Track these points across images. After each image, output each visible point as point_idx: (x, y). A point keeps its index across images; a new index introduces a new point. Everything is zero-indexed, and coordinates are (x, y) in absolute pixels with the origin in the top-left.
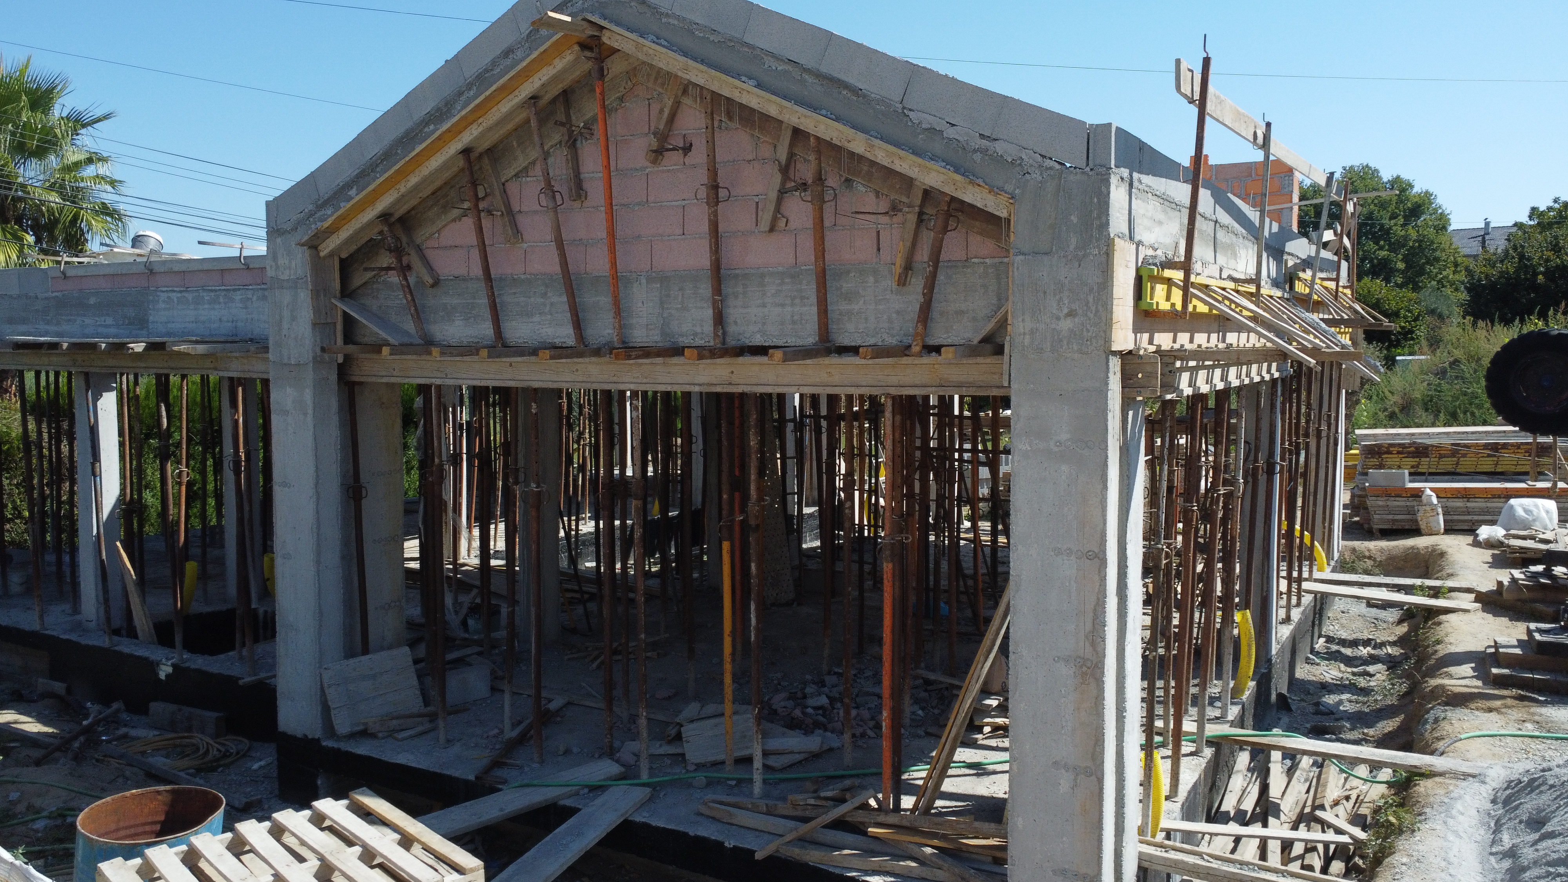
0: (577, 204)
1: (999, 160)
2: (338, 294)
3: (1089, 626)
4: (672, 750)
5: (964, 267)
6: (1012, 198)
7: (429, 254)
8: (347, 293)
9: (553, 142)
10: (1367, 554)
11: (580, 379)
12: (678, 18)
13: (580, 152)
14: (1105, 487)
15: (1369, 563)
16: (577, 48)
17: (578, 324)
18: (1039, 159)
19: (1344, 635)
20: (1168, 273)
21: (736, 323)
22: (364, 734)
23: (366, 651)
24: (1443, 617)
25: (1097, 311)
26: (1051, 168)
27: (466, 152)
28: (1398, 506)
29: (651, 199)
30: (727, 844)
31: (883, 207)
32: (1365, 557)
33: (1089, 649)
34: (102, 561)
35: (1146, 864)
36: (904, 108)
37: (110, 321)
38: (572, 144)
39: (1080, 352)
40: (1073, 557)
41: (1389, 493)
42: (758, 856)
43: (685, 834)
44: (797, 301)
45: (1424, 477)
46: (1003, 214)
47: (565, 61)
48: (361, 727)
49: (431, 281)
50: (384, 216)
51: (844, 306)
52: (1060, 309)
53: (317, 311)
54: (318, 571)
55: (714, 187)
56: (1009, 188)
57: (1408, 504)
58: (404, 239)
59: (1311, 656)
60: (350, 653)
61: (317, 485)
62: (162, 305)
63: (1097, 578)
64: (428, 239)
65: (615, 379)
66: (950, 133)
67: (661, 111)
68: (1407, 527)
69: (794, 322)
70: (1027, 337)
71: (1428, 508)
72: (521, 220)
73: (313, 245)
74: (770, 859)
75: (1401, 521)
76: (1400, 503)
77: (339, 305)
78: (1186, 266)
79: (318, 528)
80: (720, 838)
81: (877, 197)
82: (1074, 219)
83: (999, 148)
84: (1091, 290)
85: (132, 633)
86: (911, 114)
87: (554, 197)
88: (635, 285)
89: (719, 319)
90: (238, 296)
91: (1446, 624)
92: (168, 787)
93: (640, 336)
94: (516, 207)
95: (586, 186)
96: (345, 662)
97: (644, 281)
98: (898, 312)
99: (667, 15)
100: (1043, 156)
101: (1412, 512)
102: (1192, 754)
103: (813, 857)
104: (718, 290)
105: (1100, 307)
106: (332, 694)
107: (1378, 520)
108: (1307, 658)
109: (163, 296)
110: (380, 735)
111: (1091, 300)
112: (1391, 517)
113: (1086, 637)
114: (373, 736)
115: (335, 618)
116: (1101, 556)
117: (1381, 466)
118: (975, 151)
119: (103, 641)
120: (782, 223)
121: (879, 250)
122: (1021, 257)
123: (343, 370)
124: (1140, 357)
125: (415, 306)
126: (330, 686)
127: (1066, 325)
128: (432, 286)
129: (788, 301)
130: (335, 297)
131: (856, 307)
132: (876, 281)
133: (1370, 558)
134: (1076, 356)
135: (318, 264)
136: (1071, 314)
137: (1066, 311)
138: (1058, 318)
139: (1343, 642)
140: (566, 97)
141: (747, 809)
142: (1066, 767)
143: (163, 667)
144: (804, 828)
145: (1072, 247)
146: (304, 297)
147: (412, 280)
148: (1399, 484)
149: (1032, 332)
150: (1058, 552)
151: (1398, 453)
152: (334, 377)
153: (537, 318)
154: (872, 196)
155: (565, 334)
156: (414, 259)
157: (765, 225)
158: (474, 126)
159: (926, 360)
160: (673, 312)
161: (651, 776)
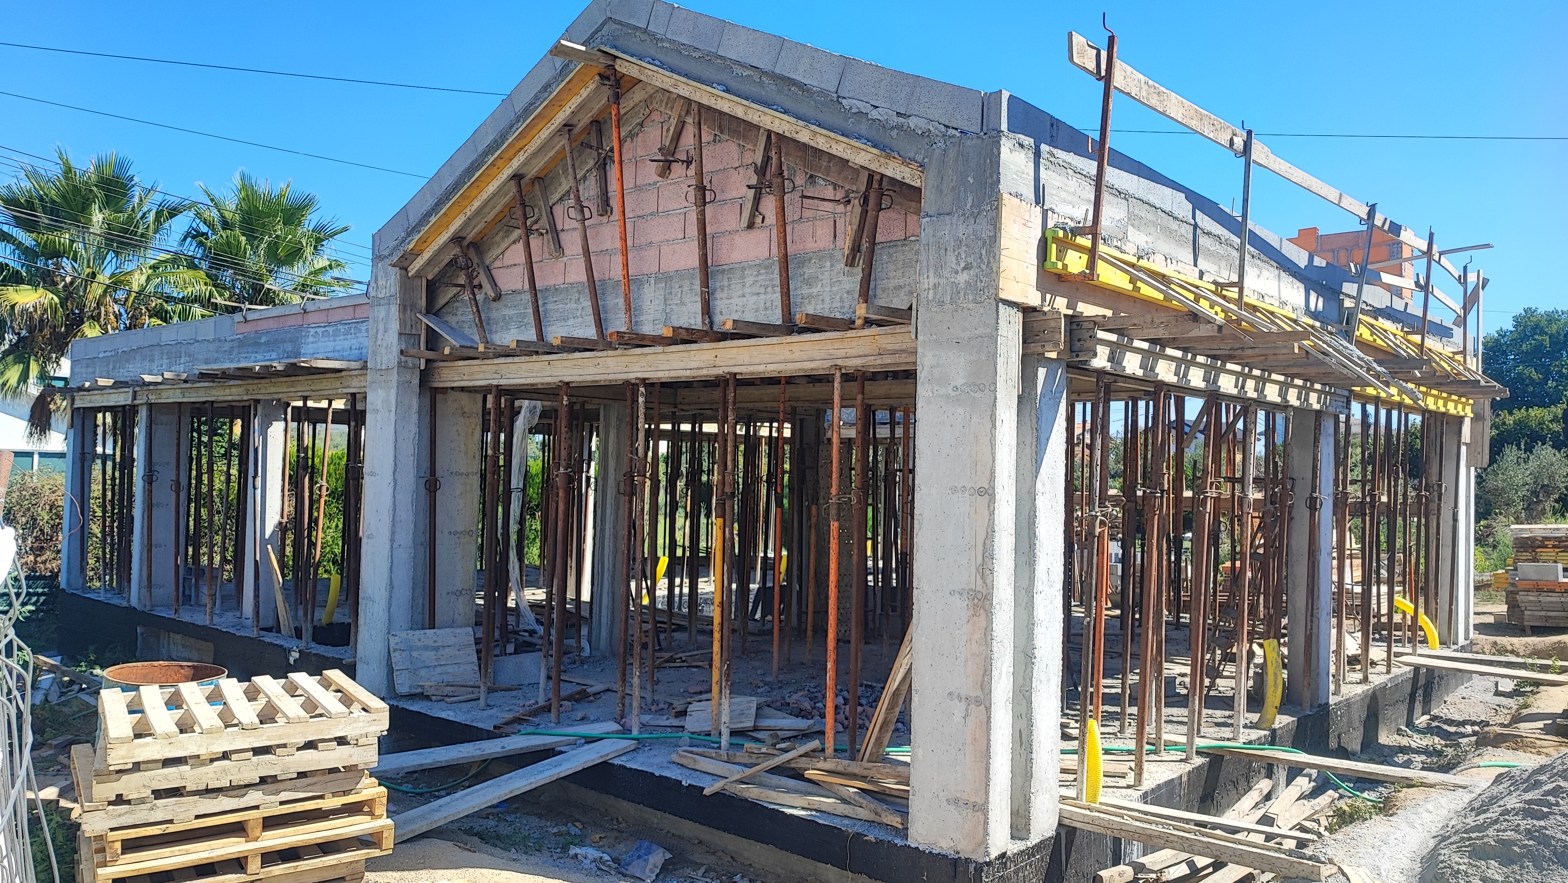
0: (605, 219)
1: (912, 134)
2: (424, 311)
3: (980, 560)
4: (675, 722)
5: (903, 245)
6: (921, 166)
7: (495, 273)
8: (431, 309)
9: (589, 167)
10: (1509, 648)
11: (601, 371)
12: (670, 41)
13: (609, 174)
14: (994, 427)
17: (599, 324)
18: (943, 129)
21: (721, 313)
23: (432, 626)
25: (989, 263)
26: (953, 136)
27: (517, 177)
28: (1551, 602)
29: (660, 209)
30: (684, 783)
32: (1507, 651)
33: (980, 582)
36: (839, 97)
39: (975, 302)
40: (967, 495)
41: (1539, 589)
43: (652, 775)
44: (769, 289)
46: (917, 183)
47: (589, 90)
48: (419, 690)
49: (493, 295)
50: (457, 239)
51: (805, 291)
52: (958, 263)
53: (403, 323)
54: (392, 547)
55: (702, 190)
56: (919, 158)
57: (1563, 599)
58: (476, 260)
59: (1404, 728)
61: (392, 472)
62: (311, 339)
63: (987, 513)
64: (495, 259)
65: (626, 370)
66: (874, 114)
67: (670, 129)
68: (1562, 625)
69: (766, 309)
70: (931, 292)
72: (562, 236)
73: (403, 265)
75: (1555, 618)
76: (1553, 599)
77: (425, 320)
79: (394, 510)
81: (835, 189)
82: (971, 180)
83: (912, 122)
84: (984, 243)
86: (844, 102)
87: (582, 212)
88: (646, 286)
89: (707, 310)
93: (648, 329)
94: (559, 226)
95: (611, 202)
96: (412, 633)
97: (653, 282)
98: (848, 292)
99: (662, 40)
100: (947, 127)
101: (1565, 608)
102: (1181, 761)
103: (752, 793)
104: (705, 283)
105: (991, 259)
106: (396, 658)
107: (1530, 617)
108: (1399, 730)
109: (312, 331)
110: (434, 698)
111: (984, 252)
112: (1543, 613)
113: (977, 570)
115: (404, 593)
116: (990, 492)
117: (1535, 560)
118: (893, 128)
119: (253, 634)
120: (759, 220)
121: (835, 237)
122: (928, 219)
123: (425, 377)
124: (1045, 313)
125: (480, 317)
126: (395, 651)
127: (963, 278)
128: (494, 300)
129: (762, 290)
130: (420, 313)
131: (815, 290)
132: (832, 266)
134: (971, 306)
135: (406, 283)
136: (967, 268)
137: (963, 265)
138: (957, 273)
140: (596, 125)
141: (712, 758)
142: (960, 698)
143: (292, 653)
144: (749, 771)
145: (969, 206)
146: (394, 310)
147: (479, 296)
148: (1552, 578)
149: (935, 286)
150: (954, 490)
151: (1554, 547)
152: (416, 381)
153: (571, 322)
154: (830, 188)
155: (590, 332)
156: (483, 279)
157: (744, 223)
158: (522, 152)
159: (867, 332)
160: (673, 307)
161: (641, 733)
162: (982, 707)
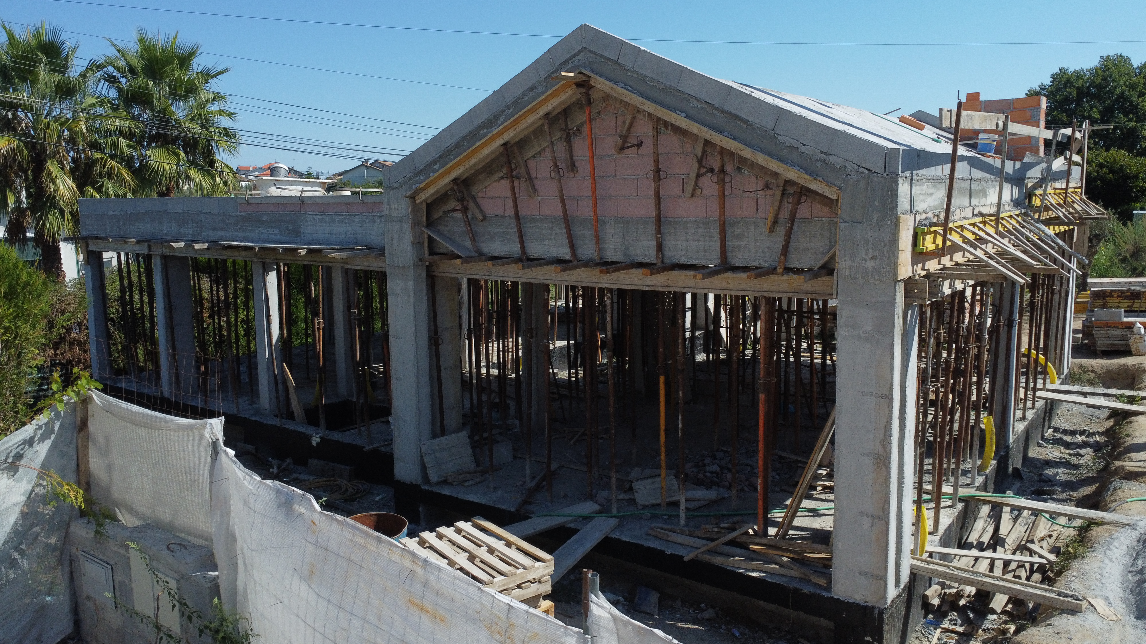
0: (572, 175)
1: (831, 167)
2: (425, 224)
3: (882, 437)
4: (626, 496)
5: (809, 222)
6: (840, 189)
7: (480, 201)
8: (430, 224)
9: (557, 137)
10: (1091, 369)
11: (574, 279)
12: (637, 73)
13: (573, 143)
14: (893, 358)
15: (1092, 375)
16: (574, 87)
17: (573, 247)
18: (856, 167)
19: (1067, 427)
20: (934, 229)
21: (670, 250)
22: (445, 482)
23: (443, 434)
24: (1134, 418)
25: (889, 257)
26: (863, 173)
27: (505, 145)
28: (1116, 335)
29: (618, 173)
30: (666, 552)
31: (761, 185)
32: (1089, 371)
33: (881, 449)
34: (275, 375)
35: (915, 571)
36: (775, 133)
37: (276, 231)
38: (568, 141)
39: (879, 280)
40: (873, 397)
41: (1108, 325)
42: (686, 559)
43: (642, 546)
44: (707, 238)
45: (1136, 314)
46: (834, 197)
47: (567, 94)
48: (444, 479)
49: (481, 218)
50: (455, 180)
51: (736, 243)
52: (867, 254)
53: (414, 236)
54: (418, 388)
55: (658, 171)
56: (838, 183)
57: (1123, 333)
58: (465, 192)
59: (1041, 442)
60: (434, 436)
61: (415, 338)
62: (309, 223)
63: (887, 409)
64: (479, 192)
65: (596, 280)
66: (803, 149)
67: (624, 123)
68: (1122, 349)
69: (705, 251)
70: (847, 270)
71: (1137, 336)
72: (536, 182)
73: (413, 197)
74: (693, 561)
75: (1118, 345)
76: (1118, 332)
77: (427, 231)
78: (945, 225)
79: (417, 363)
80: (662, 549)
81: (757, 178)
82: (877, 203)
83: (832, 159)
84: (886, 245)
85: (291, 416)
86: (780, 137)
87: (559, 172)
88: (607, 225)
89: (660, 248)
90: (357, 219)
91: (1135, 423)
92: (375, 513)
93: (611, 255)
94: (533, 175)
95: (576, 164)
96: (433, 441)
97: (613, 223)
98: (768, 248)
99: (631, 71)
100: (858, 166)
101: (1125, 338)
102: (949, 507)
103: (718, 560)
104: (659, 231)
105: (891, 256)
106: (427, 459)
107: (1101, 344)
108: (1038, 443)
109: (310, 217)
110: (454, 483)
111: (885, 250)
112: (1110, 342)
113: (880, 443)
114: (451, 484)
115: (426, 416)
116: (890, 397)
117: (1104, 306)
118: (817, 161)
119: (277, 422)
120: (698, 192)
121: (758, 210)
122: (845, 224)
123: (429, 270)
124: (916, 280)
125: (472, 233)
126: (426, 455)
127: (870, 264)
128: (482, 221)
129: (702, 238)
130: (423, 226)
131: (743, 244)
132: (755, 229)
133: (1092, 371)
134: (877, 282)
135: (415, 208)
136: (873, 258)
137: (870, 256)
138: (866, 260)
139: (1066, 432)
140: (566, 112)
141: (678, 533)
142: (867, 515)
143: (314, 438)
144: (712, 544)
145: (875, 219)
146: (407, 227)
147: (469, 216)
148: (1116, 319)
149: (850, 268)
150: (865, 394)
151: (1118, 296)
152: (424, 274)
153: (547, 242)
154: (754, 178)
155: (565, 253)
156: (472, 205)
157: (688, 193)
158: (511, 130)
159: (786, 277)
160: (631, 242)
161: (618, 512)
162: (883, 522)
